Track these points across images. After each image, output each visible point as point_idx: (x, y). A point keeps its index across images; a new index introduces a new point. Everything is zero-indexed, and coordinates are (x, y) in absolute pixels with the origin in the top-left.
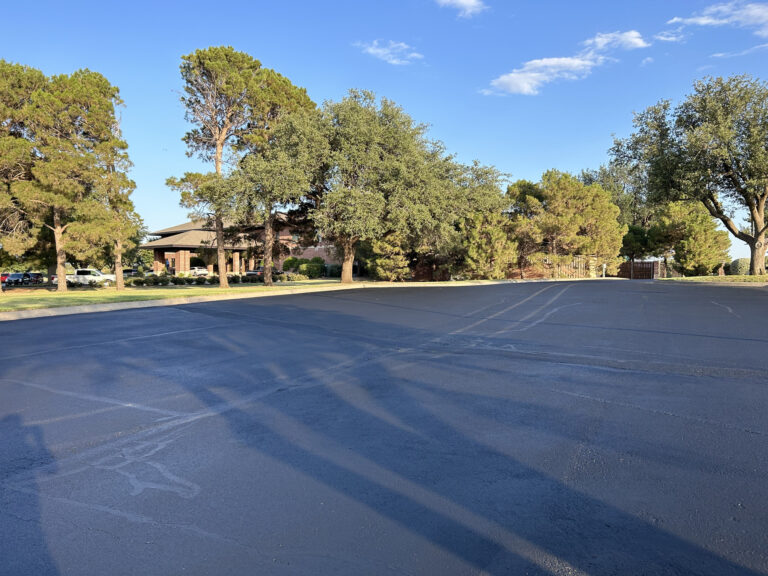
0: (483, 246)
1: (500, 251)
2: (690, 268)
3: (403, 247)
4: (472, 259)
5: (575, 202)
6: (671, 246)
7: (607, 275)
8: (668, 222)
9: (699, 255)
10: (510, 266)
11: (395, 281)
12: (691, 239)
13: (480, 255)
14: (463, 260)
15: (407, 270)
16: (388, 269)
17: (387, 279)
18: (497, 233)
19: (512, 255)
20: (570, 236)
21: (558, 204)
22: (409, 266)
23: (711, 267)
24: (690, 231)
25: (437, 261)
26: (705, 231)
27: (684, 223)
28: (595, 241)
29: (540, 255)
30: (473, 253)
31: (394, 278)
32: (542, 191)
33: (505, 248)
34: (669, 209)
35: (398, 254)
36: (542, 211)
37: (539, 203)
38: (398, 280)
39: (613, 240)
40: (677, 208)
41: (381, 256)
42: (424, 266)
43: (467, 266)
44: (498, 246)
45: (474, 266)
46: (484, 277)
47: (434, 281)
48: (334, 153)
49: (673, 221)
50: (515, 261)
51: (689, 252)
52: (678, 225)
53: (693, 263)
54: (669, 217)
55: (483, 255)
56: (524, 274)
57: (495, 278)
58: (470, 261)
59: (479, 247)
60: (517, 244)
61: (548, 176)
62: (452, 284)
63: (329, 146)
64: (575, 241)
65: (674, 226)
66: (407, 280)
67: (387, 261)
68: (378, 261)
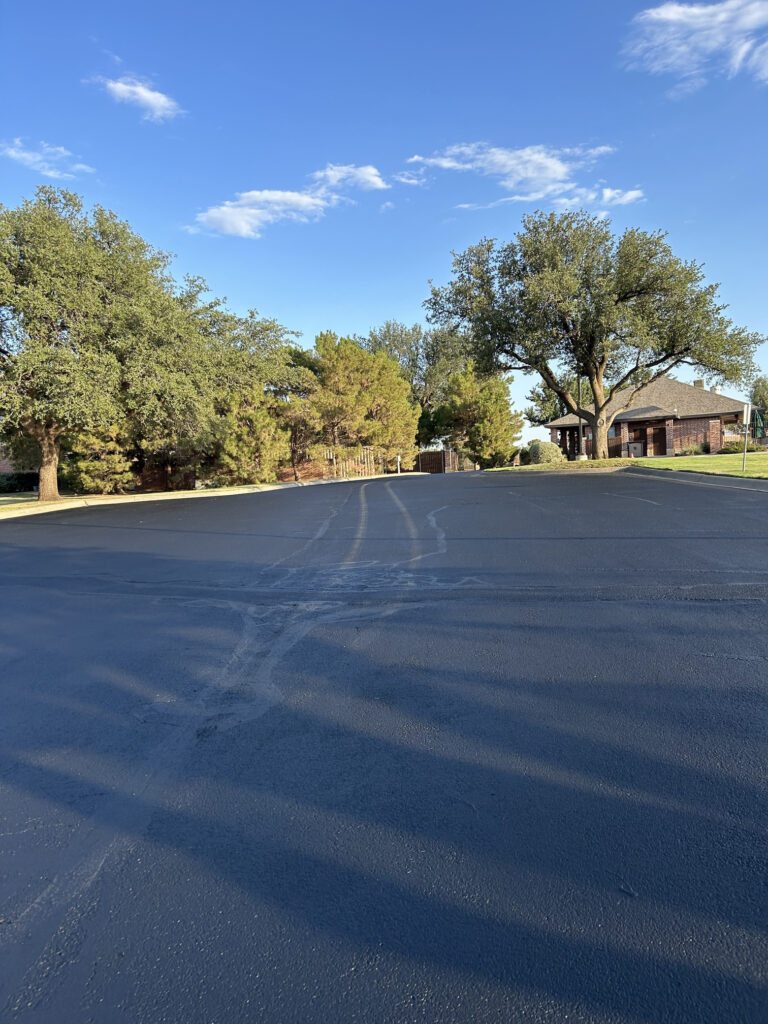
0: (245, 437)
1: (268, 444)
2: (486, 456)
3: (118, 441)
4: (230, 456)
5: (358, 375)
6: (462, 430)
7: (402, 471)
8: (459, 402)
9: (496, 440)
10: (281, 463)
11: (110, 493)
12: (485, 421)
13: (240, 449)
14: (217, 456)
15: (130, 476)
16: (98, 476)
17: (98, 491)
18: (262, 419)
19: (282, 448)
20: (356, 423)
21: (339, 379)
22: (132, 469)
23: (508, 455)
24: (485, 412)
25: (174, 462)
26: (500, 411)
27: (476, 403)
28: (387, 427)
29: (320, 447)
30: (231, 447)
31: (109, 488)
32: (316, 361)
33: (274, 439)
34: (459, 386)
35: (112, 453)
36: (318, 387)
37: (315, 377)
38: (116, 491)
39: (407, 425)
40: (468, 385)
41: (84, 457)
42: (155, 470)
43: (221, 466)
44: (265, 436)
45: (233, 466)
46: (248, 482)
47: (170, 490)
48: (21, 289)
49: (465, 400)
50: (288, 456)
51: (485, 438)
52: (470, 406)
53: (490, 451)
54: (460, 395)
55: (246, 449)
56: (299, 474)
57: (263, 481)
58: (227, 459)
59: (239, 438)
60: (289, 433)
61: (323, 340)
62: (199, 492)
63: (12, 278)
64: (363, 427)
65: (466, 406)
66: (129, 491)
67: (97, 463)
68: (82, 465)
